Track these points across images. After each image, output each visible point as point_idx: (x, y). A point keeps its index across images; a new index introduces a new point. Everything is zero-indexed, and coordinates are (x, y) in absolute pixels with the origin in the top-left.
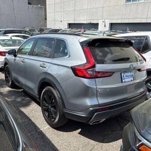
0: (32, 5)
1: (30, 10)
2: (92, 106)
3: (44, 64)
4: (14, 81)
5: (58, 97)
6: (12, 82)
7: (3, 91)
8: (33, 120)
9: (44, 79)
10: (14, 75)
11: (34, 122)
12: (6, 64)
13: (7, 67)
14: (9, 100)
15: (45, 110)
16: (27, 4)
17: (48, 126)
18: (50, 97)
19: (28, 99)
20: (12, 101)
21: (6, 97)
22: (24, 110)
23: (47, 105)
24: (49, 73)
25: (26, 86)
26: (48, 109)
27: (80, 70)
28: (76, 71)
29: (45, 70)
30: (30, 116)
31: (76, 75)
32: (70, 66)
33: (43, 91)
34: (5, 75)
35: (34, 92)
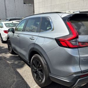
0: (26, 4)
1: (25, 7)
2: (75, 73)
3: (33, 37)
4: (13, 50)
5: (44, 63)
6: (12, 50)
7: (6, 56)
8: (25, 79)
9: (33, 48)
10: (13, 45)
11: (26, 81)
12: (8, 38)
13: (9, 40)
14: (9, 63)
15: (34, 72)
16: (23, 3)
17: (37, 85)
18: (38, 62)
19: (22, 62)
20: (12, 63)
21: (8, 60)
22: (19, 70)
23: (35, 68)
24: (36, 44)
25: (21, 53)
26: (36, 71)
27: (64, 41)
28: (60, 42)
29: (34, 41)
30: (23, 75)
31: (60, 45)
32: (54, 38)
33: (33, 58)
34: (8, 45)
35: (26, 58)
